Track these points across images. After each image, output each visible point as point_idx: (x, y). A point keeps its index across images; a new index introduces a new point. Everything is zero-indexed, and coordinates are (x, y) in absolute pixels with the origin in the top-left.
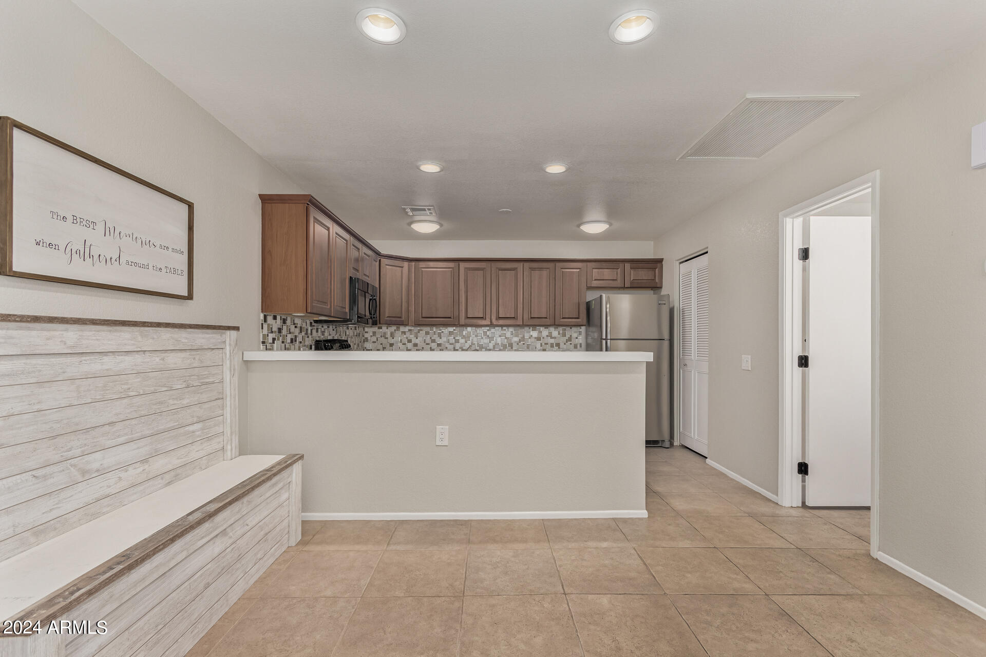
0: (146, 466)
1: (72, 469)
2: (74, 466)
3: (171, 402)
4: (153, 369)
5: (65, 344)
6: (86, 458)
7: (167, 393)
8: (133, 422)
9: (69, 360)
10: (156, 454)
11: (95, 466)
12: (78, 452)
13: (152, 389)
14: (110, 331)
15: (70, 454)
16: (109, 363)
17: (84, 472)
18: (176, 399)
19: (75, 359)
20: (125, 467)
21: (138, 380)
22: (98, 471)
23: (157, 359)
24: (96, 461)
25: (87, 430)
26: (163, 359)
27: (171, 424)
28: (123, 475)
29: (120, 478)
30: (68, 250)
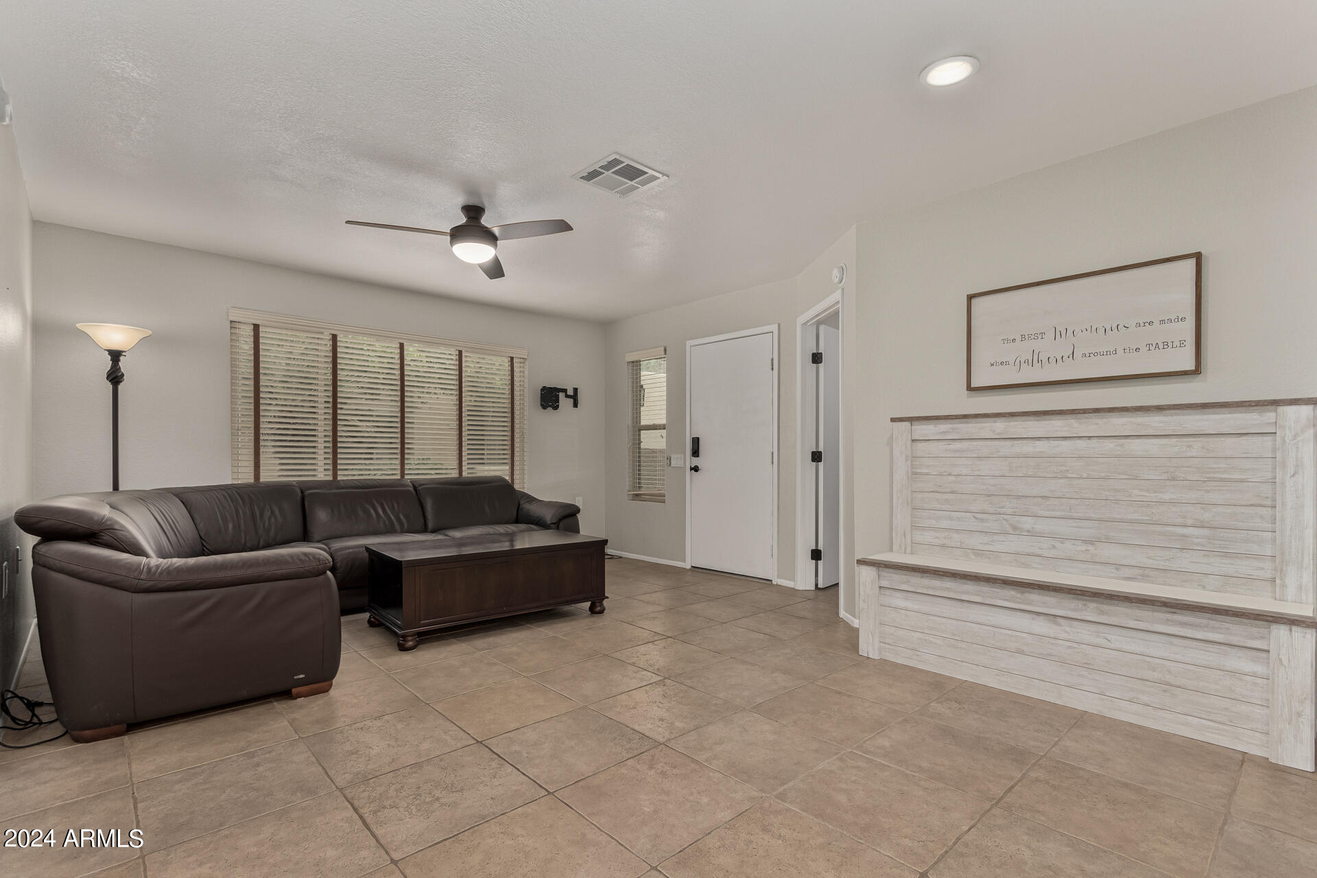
0: (1090, 548)
1: (1004, 522)
2: (1006, 520)
3: (1136, 492)
4: (1104, 454)
5: (994, 431)
6: (1018, 518)
7: (1130, 482)
8: (1073, 501)
9: (1003, 443)
10: (1108, 540)
11: (1027, 527)
12: (1010, 511)
13: (1103, 474)
14: (1038, 420)
15: (1003, 510)
16: (1041, 446)
17: (1015, 528)
18: (1148, 491)
19: (1009, 443)
20: (1063, 540)
21: (1079, 464)
22: (1028, 531)
23: (1111, 446)
24: (1027, 523)
25: (1019, 497)
26: (1122, 445)
27: (1136, 516)
28: (1058, 545)
29: (1054, 547)
30: (1018, 361)
